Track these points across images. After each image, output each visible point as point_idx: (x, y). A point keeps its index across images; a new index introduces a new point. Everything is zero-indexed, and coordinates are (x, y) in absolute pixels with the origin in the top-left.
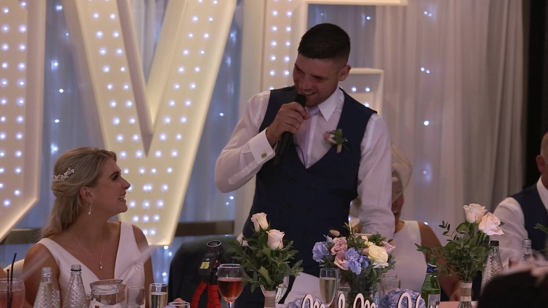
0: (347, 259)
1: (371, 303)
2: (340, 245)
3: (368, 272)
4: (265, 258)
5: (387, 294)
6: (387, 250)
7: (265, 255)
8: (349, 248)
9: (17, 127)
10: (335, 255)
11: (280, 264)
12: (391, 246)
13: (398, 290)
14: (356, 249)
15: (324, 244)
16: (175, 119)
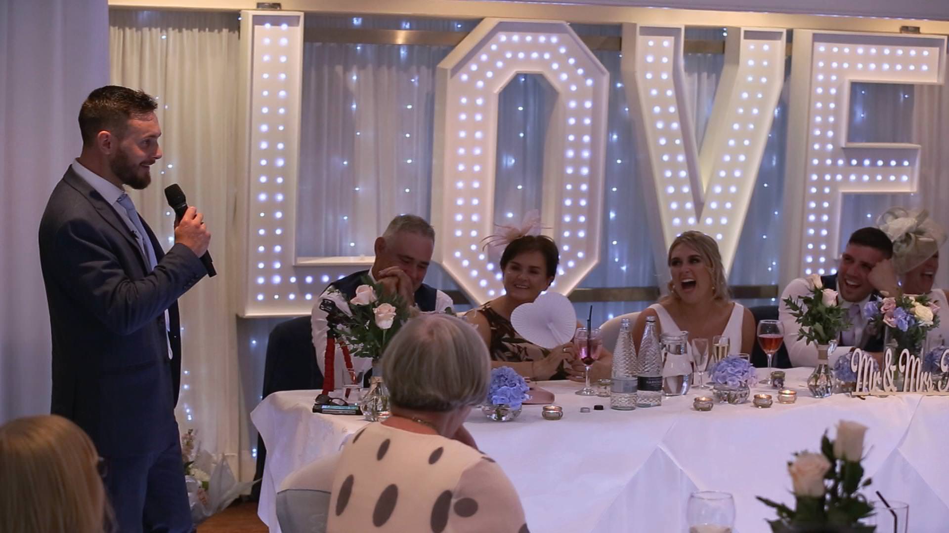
0: (895, 318)
1: (916, 358)
2: (889, 304)
3: (914, 330)
4: (820, 315)
5: (932, 351)
6: (933, 309)
7: (819, 312)
8: (897, 307)
9: (581, 195)
10: (884, 314)
11: (834, 320)
12: (936, 306)
13: (942, 347)
14: (904, 309)
15: (875, 303)
16: (726, 189)
